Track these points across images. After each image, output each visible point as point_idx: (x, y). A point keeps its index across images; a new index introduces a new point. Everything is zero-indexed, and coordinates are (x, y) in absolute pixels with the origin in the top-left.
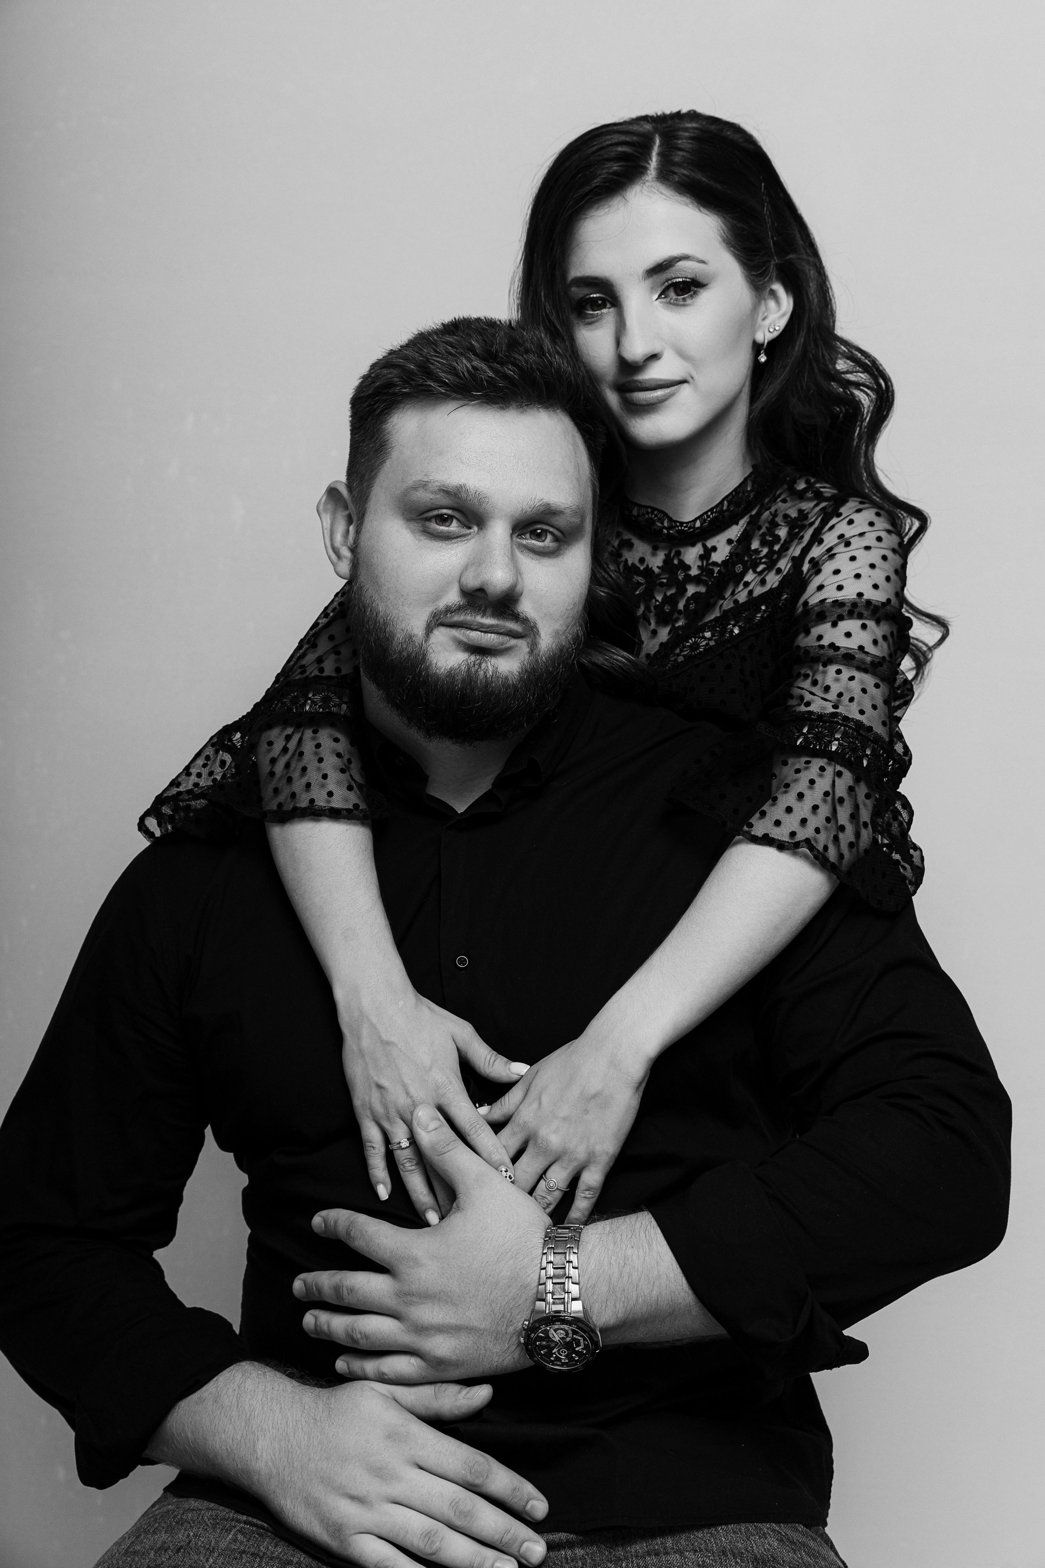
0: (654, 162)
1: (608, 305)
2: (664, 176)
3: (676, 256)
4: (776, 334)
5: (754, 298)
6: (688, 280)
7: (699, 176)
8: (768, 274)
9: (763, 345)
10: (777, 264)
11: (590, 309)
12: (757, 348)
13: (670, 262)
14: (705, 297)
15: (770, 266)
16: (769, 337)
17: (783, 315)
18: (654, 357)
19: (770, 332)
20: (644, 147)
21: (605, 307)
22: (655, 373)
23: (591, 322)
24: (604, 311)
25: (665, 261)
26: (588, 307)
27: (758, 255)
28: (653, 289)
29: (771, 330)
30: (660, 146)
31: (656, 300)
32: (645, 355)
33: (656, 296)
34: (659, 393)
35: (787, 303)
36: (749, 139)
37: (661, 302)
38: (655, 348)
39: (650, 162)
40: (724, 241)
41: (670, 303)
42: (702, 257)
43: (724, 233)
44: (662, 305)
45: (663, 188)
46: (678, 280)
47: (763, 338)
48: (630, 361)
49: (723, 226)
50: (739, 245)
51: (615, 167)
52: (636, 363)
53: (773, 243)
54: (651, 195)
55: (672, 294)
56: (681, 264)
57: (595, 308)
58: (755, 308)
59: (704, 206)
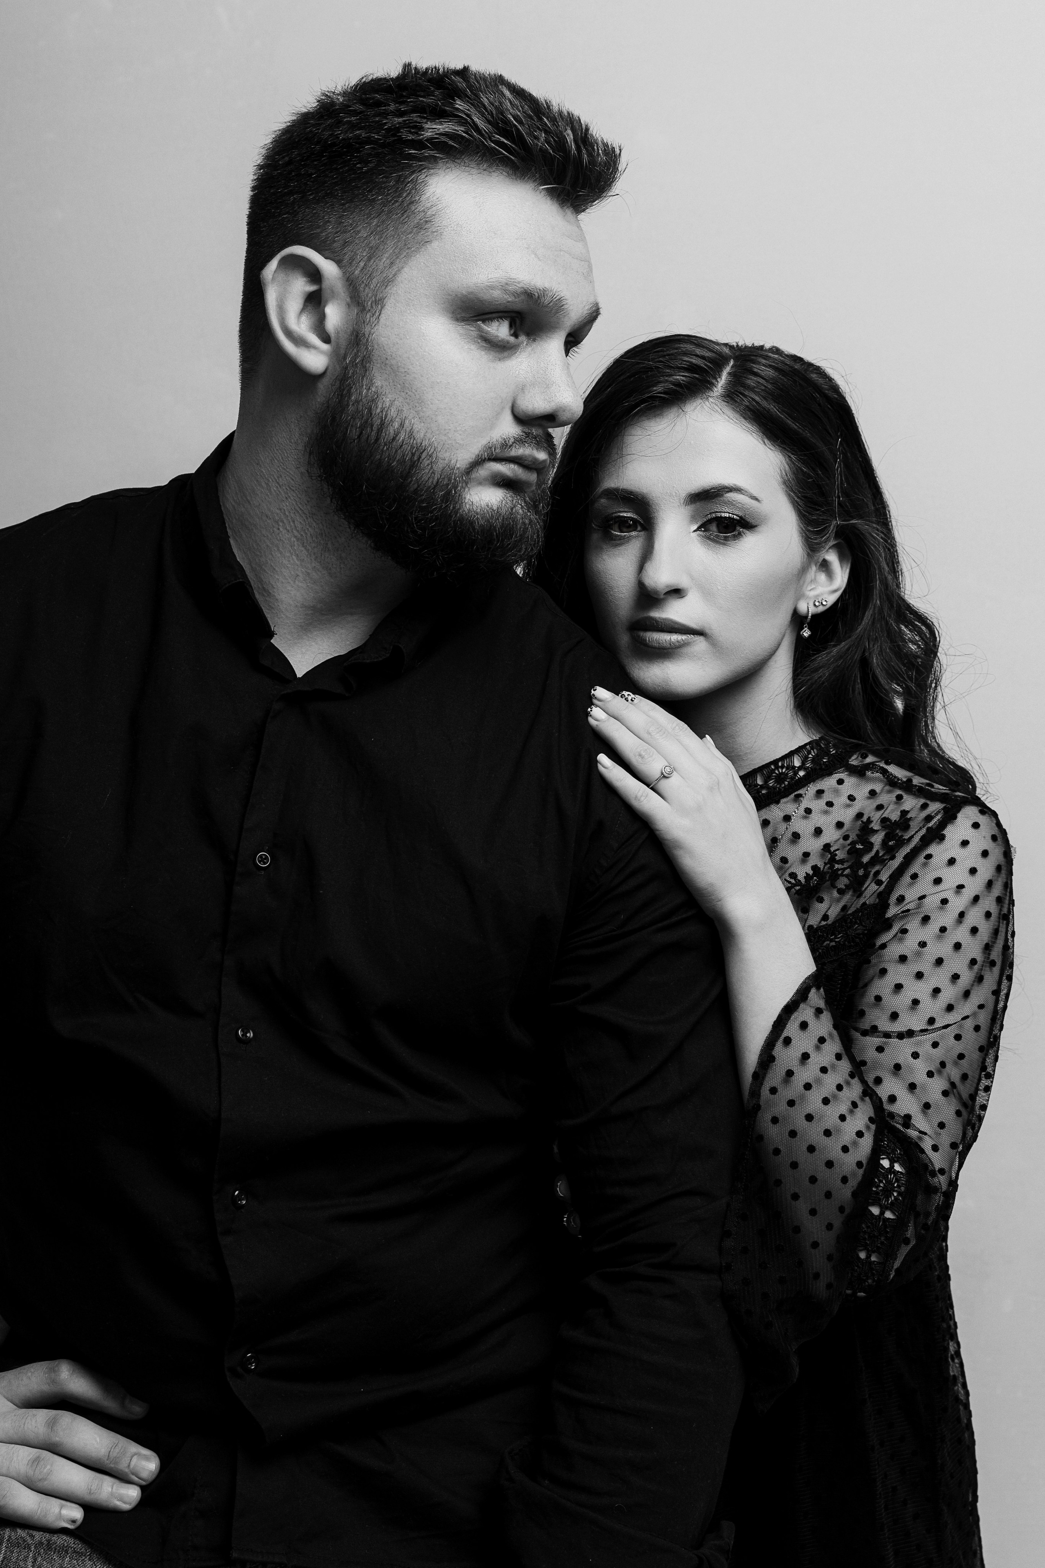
0: (723, 380)
1: (639, 528)
2: (731, 396)
3: (727, 485)
4: (821, 609)
5: (806, 556)
6: (735, 516)
7: (773, 408)
8: (826, 534)
9: (806, 617)
10: (838, 526)
11: (617, 530)
12: (798, 620)
13: (719, 490)
14: (749, 541)
15: (830, 526)
16: (812, 610)
17: (835, 591)
18: (677, 592)
19: (815, 605)
20: (717, 364)
21: (635, 530)
22: (676, 612)
23: (616, 542)
24: (633, 533)
25: (713, 488)
26: (616, 526)
27: (819, 510)
28: (693, 518)
29: (817, 604)
30: (732, 367)
31: (694, 531)
32: (667, 587)
33: (695, 527)
34: (675, 638)
35: (841, 576)
36: (835, 388)
37: (699, 535)
38: (682, 582)
39: (719, 380)
40: (784, 483)
41: (709, 538)
42: (755, 494)
43: (787, 475)
44: (699, 538)
45: (729, 412)
46: (723, 515)
47: (807, 609)
48: (649, 589)
49: (787, 467)
50: (800, 492)
51: (680, 377)
52: (656, 592)
53: (839, 504)
54: (712, 412)
55: (714, 527)
56: (731, 496)
57: (625, 530)
58: (803, 571)
59: (769, 438)
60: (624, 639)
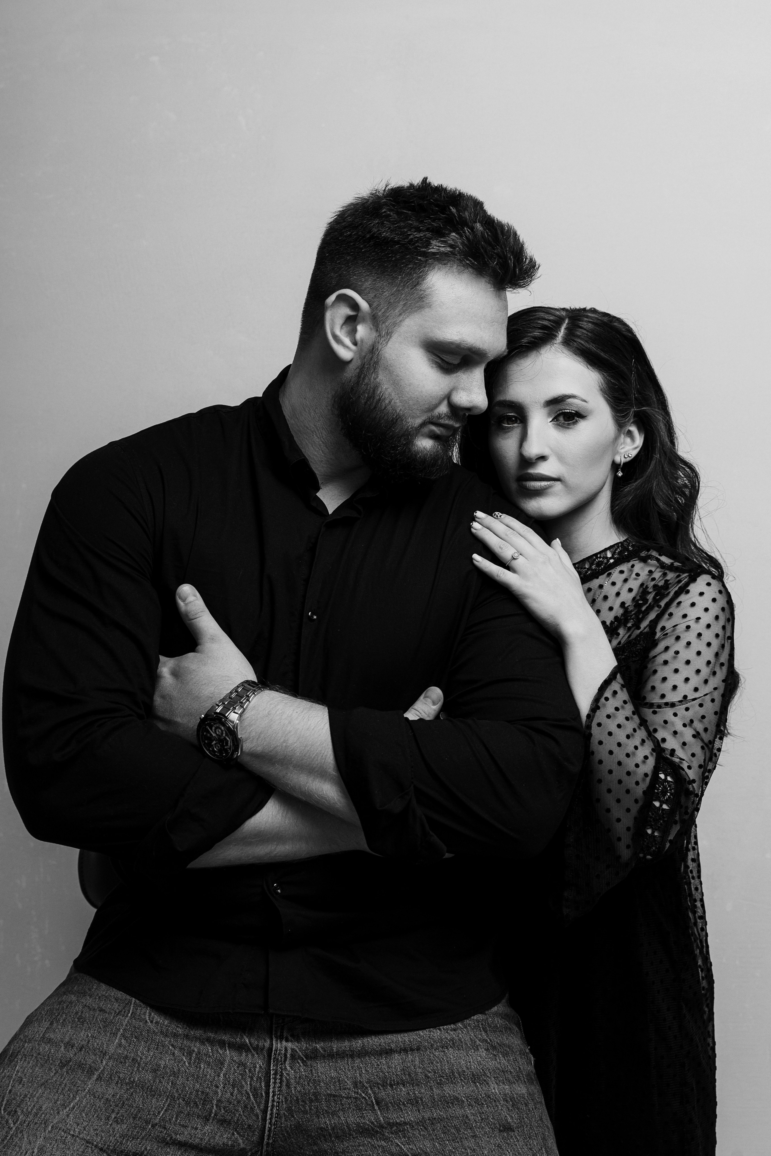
0: (562, 333)
1: (518, 422)
2: (567, 342)
3: (567, 394)
4: (628, 459)
5: (617, 431)
6: (573, 411)
7: (592, 347)
8: (628, 418)
9: (620, 465)
10: (635, 411)
11: (506, 423)
12: (615, 466)
13: (563, 398)
14: (582, 425)
15: (630, 412)
16: (623, 460)
17: (636, 448)
18: (543, 458)
19: (625, 457)
20: (558, 323)
21: (516, 423)
22: (543, 469)
23: (506, 430)
24: (515, 425)
25: (559, 397)
26: (506, 422)
27: (623, 403)
28: (549, 415)
29: (626, 456)
30: (567, 324)
31: (550, 422)
32: (537, 455)
33: (551, 419)
34: (544, 484)
35: (639, 440)
36: (630, 330)
37: (554, 424)
38: (546, 452)
39: (559, 332)
40: (601, 389)
41: (559, 425)
42: (584, 398)
43: (602, 385)
44: (553, 426)
45: (566, 351)
46: (566, 411)
47: (620, 460)
48: (526, 458)
49: (602, 380)
50: (611, 394)
51: (537, 333)
52: (531, 459)
53: (635, 398)
54: (556, 353)
55: (561, 419)
56: (570, 400)
57: (510, 423)
58: (616, 438)
59: (591, 365)
60: (514, 486)
